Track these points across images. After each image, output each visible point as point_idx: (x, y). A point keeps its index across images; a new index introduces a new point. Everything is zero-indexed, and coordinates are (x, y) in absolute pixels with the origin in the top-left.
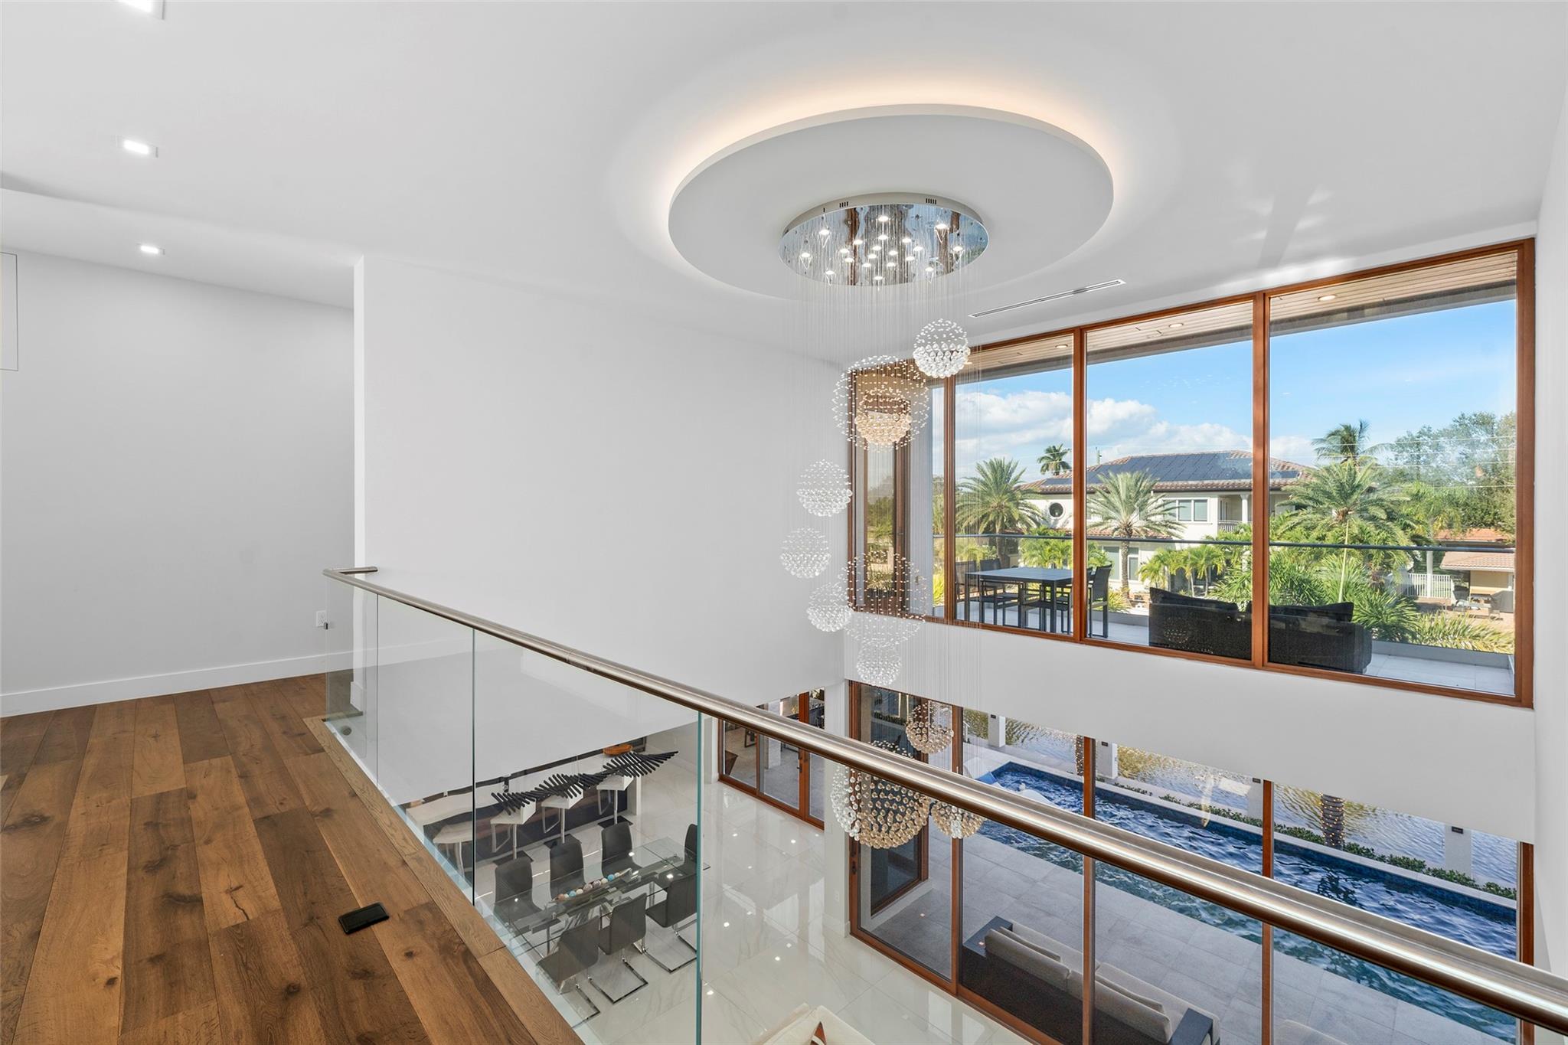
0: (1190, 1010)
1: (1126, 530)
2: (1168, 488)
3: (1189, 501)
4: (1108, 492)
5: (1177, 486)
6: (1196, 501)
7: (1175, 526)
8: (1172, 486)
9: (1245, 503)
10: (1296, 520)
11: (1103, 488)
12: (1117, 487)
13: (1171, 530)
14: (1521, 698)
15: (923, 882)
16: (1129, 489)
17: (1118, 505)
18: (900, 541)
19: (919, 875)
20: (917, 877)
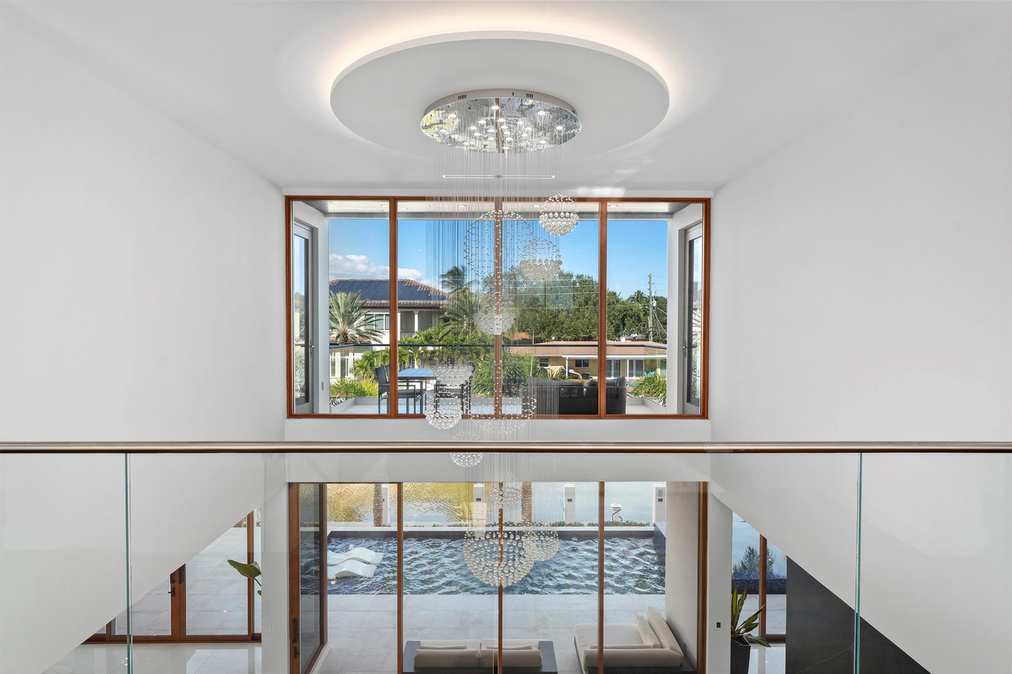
0: (540, 642)
1: (344, 337)
2: (369, 305)
3: (382, 315)
4: (331, 307)
5: (374, 304)
7: (377, 333)
8: (371, 304)
9: (416, 317)
10: (448, 328)
12: (338, 304)
13: (375, 337)
14: (704, 415)
15: (325, 646)
16: (346, 306)
17: (337, 317)
18: (311, 353)
19: (323, 642)
20: (321, 644)
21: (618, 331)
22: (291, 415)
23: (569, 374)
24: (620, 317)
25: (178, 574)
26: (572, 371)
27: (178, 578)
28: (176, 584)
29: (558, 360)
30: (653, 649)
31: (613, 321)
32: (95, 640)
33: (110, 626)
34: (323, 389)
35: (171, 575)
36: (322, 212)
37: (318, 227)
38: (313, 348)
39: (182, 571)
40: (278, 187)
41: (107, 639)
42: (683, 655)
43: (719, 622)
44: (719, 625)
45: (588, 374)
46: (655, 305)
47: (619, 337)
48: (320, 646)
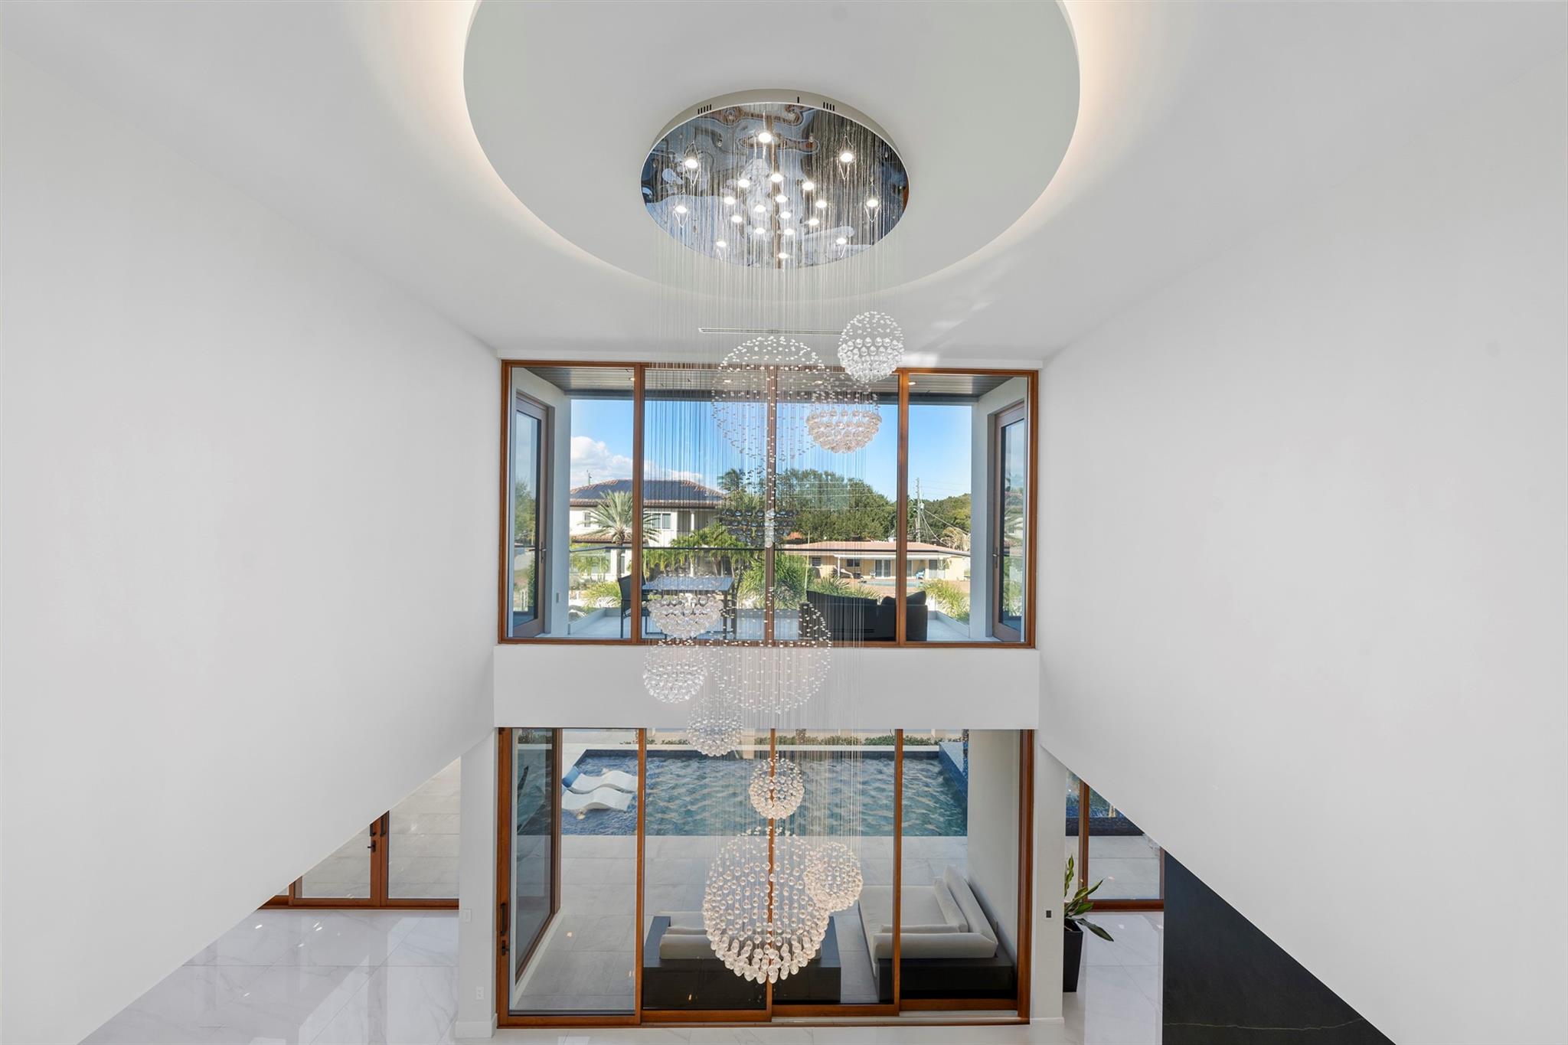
1: (620, 536)
3: (659, 514)
4: (608, 506)
6: (664, 514)
7: (653, 532)
9: (693, 516)
11: (603, 503)
12: (615, 502)
13: (652, 536)
14: (1030, 643)
15: (556, 915)
16: (623, 504)
17: (614, 516)
18: (542, 558)
19: (553, 911)
20: (551, 912)
21: (887, 532)
22: (503, 639)
23: (841, 573)
24: (889, 518)
25: (379, 823)
26: (843, 571)
27: (380, 829)
28: (377, 837)
29: (831, 560)
30: (959, 934)
31: (883, 522)
32: (277, 903)
33: (294, 887)
34: (557, 601)
35: (371, 825)
36: (562, 389)
37: (553, 405)
38: (545, 552)
39: (384, 820)
40: (492, 349)
41: (290, 903)
42: (997, 943)
43: (1049, 910)
44: (1049, 914)
45: (859, 574)
46: (922, 507)
47: (887, 537)
48: (550, 916)
